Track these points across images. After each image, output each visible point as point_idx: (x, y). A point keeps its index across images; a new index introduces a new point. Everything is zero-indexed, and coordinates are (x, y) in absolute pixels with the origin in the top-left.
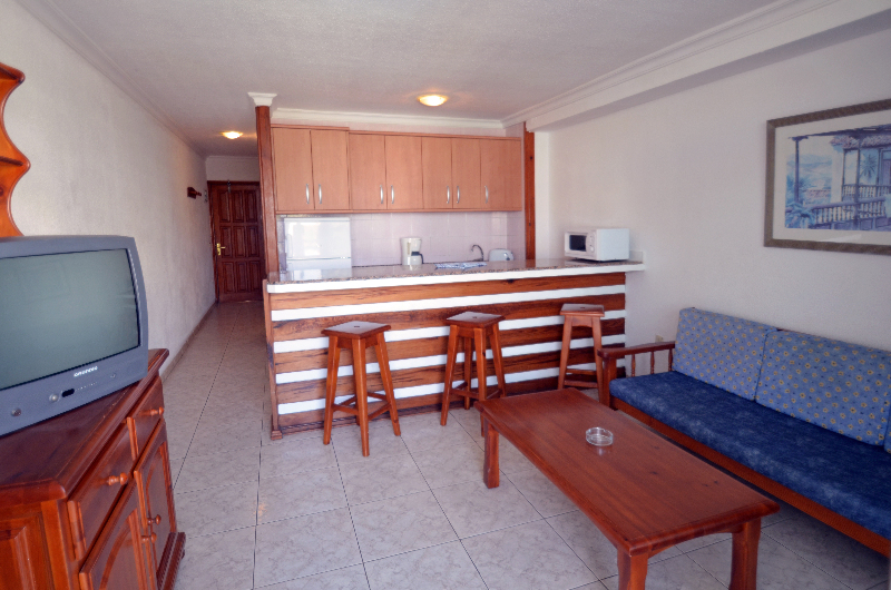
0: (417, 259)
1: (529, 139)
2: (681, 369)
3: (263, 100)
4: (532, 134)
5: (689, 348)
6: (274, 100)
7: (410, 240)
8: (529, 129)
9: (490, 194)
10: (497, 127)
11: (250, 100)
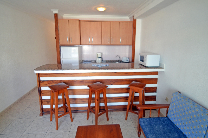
0: (100, 59)
1: (135, 21)
2: (170, 118)
3: (56, 12)
4: (136, 20)
5: (174, 110)
6: (58, 11)
7: (98, 54)
8: (135, 18)
9: (122, 40)
10: (127, 18)
11: (52, 12)
